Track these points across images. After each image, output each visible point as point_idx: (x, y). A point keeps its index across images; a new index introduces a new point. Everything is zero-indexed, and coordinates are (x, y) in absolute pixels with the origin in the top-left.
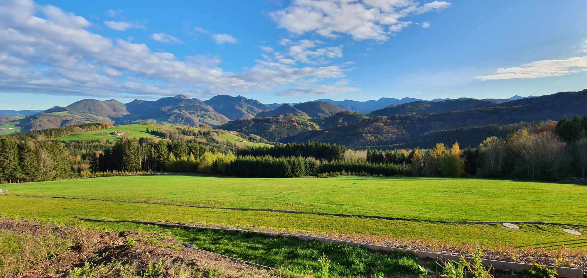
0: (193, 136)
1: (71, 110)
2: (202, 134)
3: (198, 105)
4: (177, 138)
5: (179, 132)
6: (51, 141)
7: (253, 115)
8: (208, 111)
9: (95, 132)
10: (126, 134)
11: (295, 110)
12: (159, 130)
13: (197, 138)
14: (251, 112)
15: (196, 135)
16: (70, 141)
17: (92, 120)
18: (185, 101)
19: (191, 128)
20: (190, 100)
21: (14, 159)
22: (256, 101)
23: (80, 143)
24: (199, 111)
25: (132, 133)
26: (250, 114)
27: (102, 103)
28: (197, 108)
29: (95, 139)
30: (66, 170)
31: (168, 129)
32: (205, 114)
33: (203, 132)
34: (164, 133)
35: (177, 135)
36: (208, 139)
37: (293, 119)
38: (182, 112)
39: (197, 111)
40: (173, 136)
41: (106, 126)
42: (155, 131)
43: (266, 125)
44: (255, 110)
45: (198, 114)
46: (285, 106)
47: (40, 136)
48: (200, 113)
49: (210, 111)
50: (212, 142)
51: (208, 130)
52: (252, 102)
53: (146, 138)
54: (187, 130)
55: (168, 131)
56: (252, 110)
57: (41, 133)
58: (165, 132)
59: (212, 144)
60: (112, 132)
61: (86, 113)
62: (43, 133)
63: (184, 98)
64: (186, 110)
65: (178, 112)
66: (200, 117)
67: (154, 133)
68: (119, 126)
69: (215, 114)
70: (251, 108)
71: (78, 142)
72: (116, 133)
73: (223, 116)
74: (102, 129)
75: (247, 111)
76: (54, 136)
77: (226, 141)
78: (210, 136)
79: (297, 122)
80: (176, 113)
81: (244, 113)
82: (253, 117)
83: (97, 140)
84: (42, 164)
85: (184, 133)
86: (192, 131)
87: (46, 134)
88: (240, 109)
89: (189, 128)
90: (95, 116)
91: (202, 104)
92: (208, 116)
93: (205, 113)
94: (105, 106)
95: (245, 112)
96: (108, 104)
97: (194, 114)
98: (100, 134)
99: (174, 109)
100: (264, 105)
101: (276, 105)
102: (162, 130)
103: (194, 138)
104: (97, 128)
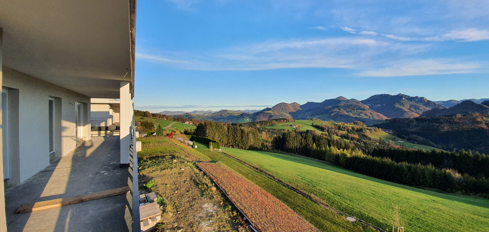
0: (347, 131)
1: (274, 109)
2: (355, 130)
3: (356, 104)
4: (333, 132)
5: (335, 128)
6: (262, 128)
7: (418, 114)
8: (364, 110)
9: (282, 124)
10: (299, 126)
11: (485, 107)
12: (320, 125)
13: (350, 133)
14: (415, 111)
15: (350, 130)
16: (270, 129)
17: (283, 116)
18: (344, 101)
19: (346, 125)
20: (348, 101)
21: (239, 137)
22: (422, 98)
23: (275, 130)
24: (356, 110)
25: (302, 126)
26: (413, 113)
27: (289, 105)
28: (354, 107)
29: (282, 129)
30: (259, 145)
31: (327, 124)
32: (362, 113)
33: (356, 128)
34: (323, 127)
35: (333, 130)
36: (360, 135)
37: (479, 120)
38: (341, 111)
39: (354, 109)
40: (330, 131)
41: (288, 120)
42: (318, 126)
43: (435, 125)
44: (421, 108)
45: (355, 112)
46: (468, 103)
47: (258, 124)
48: (357, 112)
49: (367, 110)
50: (364, 138)
51: (361, 127)
52: (416, 100)
53: (311, 130)
54: (342, 126)
55: (327, 126)
56: (417, 108)
57: (258, 123)
58: (325, 127)
59: (363, 140)
60: (291, 124)
61: (280, 112)
62: (259, 123)
63: (343, 99)
64: (344, 109)
65: (338, 111)
66: (356, 115)
67: (317, 127)
68: (296, 120)
69: (371, 112)
70: (416, 106)
71: (274, 130)
72: (293, 125)
73: (380, 114)
74: (286, 122)
75: (410, 109)
76: (263, 125)
77: (379, 139)
78: (363, 132)
79: (485, 124)
80: (336, 111)
81: (406, 112)
82: (417, 116)
83: (283, 129)
84: (249, 141)
85: (339, 128)
86: (346, 127)
87: (260, 124)
88: (401, 107)
89: (344, 125)
90: (285, 113)
91: (359, 103)
92: (364, 114)
93: (361, 111)
94: (290, 107)
95: (407, 110)
96: (292, 105)
97: (351, 112)
98: (285, 125)
99: (334, 108)
100: (434, 103)
101: (453, 102)
102: (322, 125)
103: (347, 133)
104: (284, 121)
